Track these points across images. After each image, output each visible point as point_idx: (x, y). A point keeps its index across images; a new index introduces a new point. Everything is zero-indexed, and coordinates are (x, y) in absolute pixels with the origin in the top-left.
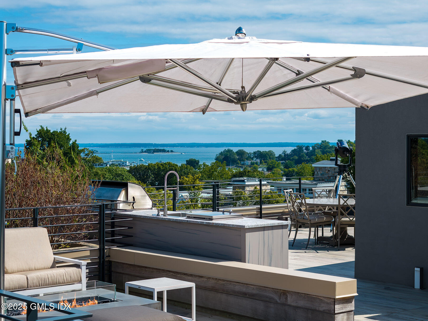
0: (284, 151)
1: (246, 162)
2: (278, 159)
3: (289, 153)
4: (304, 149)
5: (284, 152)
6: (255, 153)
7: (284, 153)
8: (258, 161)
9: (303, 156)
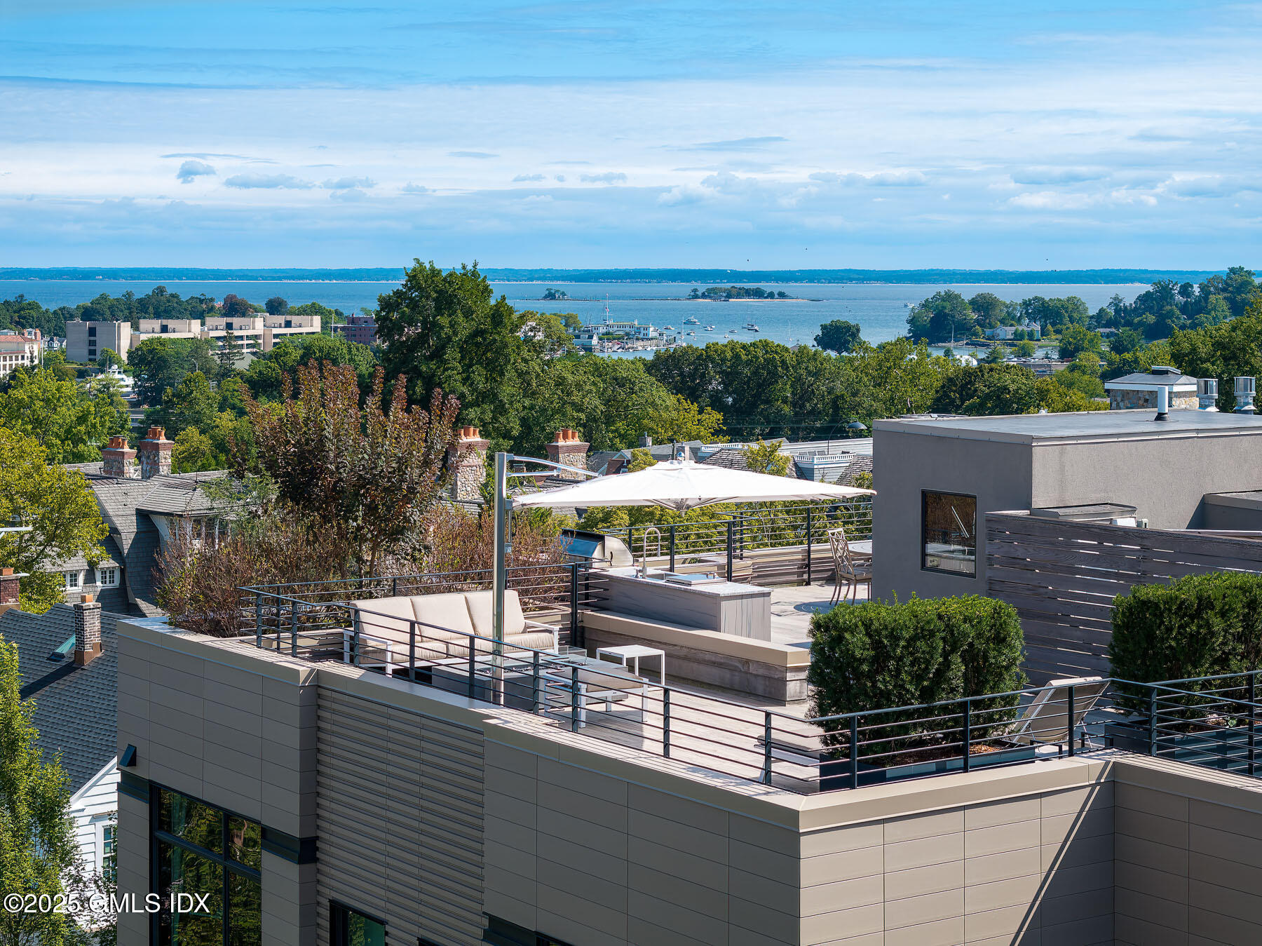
0: (1116, 298)
1: (998, 331)
2: (1096, 322)
3: (1131, 305)
4: (1176, 292)
5: (1116, 301)
6: (1026, 304)
7: (1116, 305)
8: (1037, 327)
9: (1170, 314)
